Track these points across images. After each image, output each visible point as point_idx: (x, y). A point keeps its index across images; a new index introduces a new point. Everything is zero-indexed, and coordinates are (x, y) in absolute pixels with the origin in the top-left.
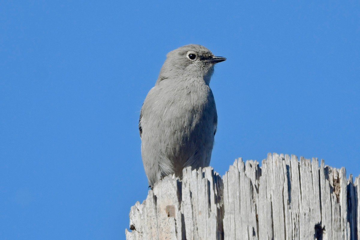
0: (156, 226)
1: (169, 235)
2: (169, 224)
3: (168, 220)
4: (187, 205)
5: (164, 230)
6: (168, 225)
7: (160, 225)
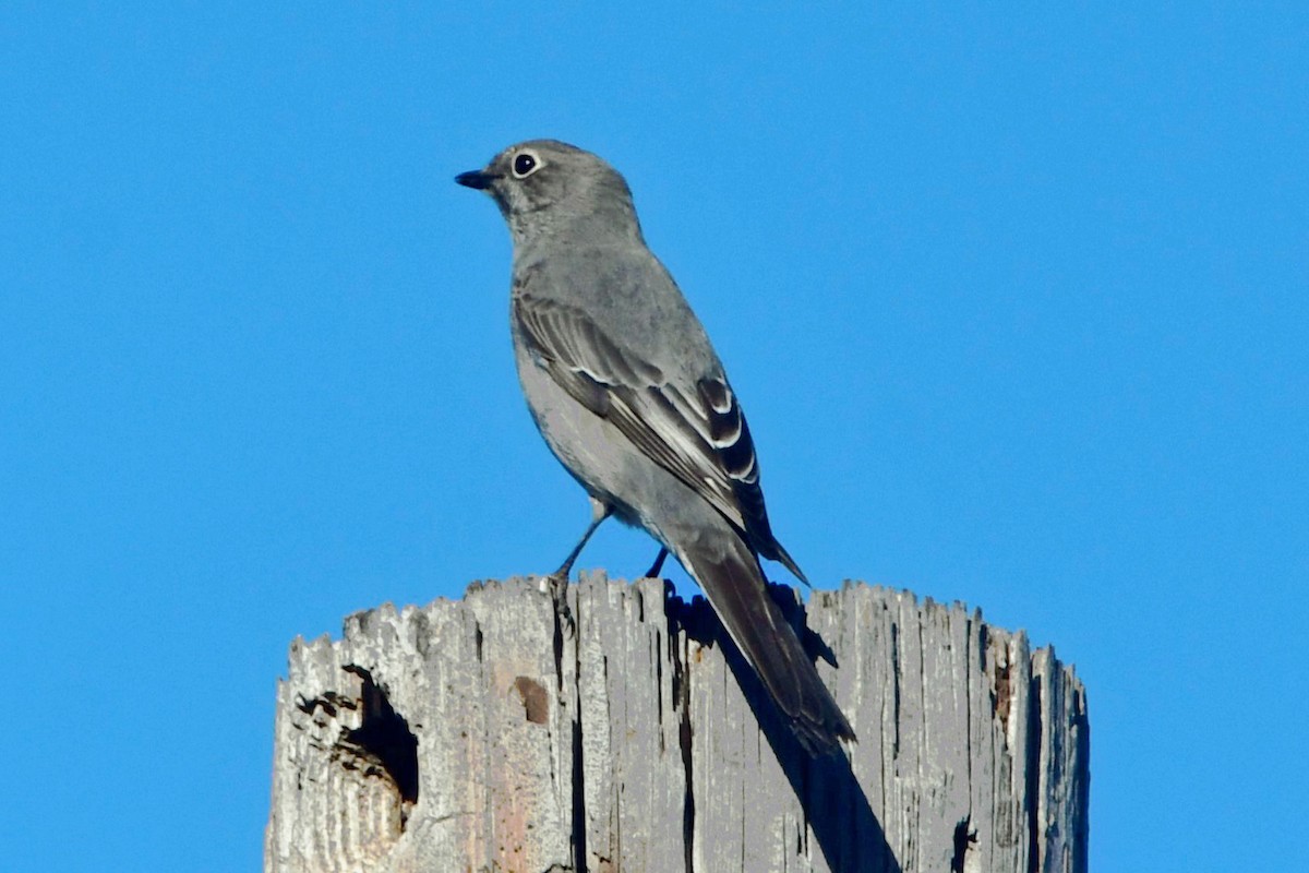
0: (481, 734)
1: (531, 780)
2: (529, 744)
3: (529, 733)
4: (593, 701)
5: (512, 758)
6: (525, 745)
7: (499, 737)
